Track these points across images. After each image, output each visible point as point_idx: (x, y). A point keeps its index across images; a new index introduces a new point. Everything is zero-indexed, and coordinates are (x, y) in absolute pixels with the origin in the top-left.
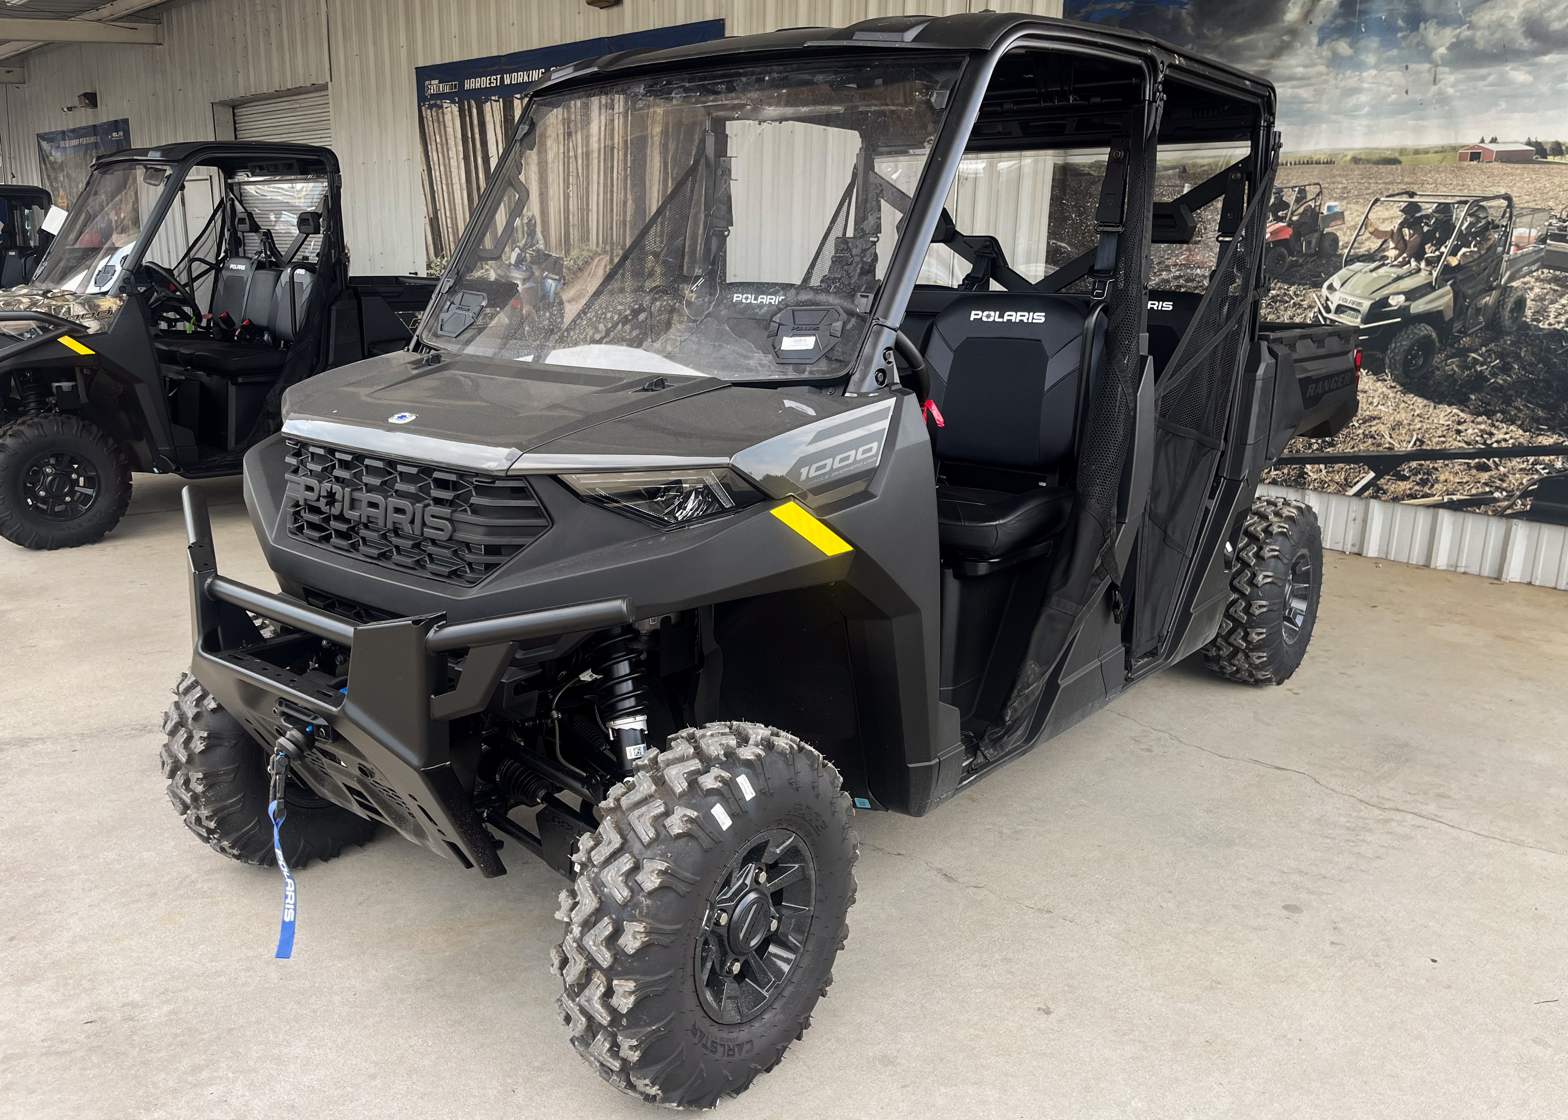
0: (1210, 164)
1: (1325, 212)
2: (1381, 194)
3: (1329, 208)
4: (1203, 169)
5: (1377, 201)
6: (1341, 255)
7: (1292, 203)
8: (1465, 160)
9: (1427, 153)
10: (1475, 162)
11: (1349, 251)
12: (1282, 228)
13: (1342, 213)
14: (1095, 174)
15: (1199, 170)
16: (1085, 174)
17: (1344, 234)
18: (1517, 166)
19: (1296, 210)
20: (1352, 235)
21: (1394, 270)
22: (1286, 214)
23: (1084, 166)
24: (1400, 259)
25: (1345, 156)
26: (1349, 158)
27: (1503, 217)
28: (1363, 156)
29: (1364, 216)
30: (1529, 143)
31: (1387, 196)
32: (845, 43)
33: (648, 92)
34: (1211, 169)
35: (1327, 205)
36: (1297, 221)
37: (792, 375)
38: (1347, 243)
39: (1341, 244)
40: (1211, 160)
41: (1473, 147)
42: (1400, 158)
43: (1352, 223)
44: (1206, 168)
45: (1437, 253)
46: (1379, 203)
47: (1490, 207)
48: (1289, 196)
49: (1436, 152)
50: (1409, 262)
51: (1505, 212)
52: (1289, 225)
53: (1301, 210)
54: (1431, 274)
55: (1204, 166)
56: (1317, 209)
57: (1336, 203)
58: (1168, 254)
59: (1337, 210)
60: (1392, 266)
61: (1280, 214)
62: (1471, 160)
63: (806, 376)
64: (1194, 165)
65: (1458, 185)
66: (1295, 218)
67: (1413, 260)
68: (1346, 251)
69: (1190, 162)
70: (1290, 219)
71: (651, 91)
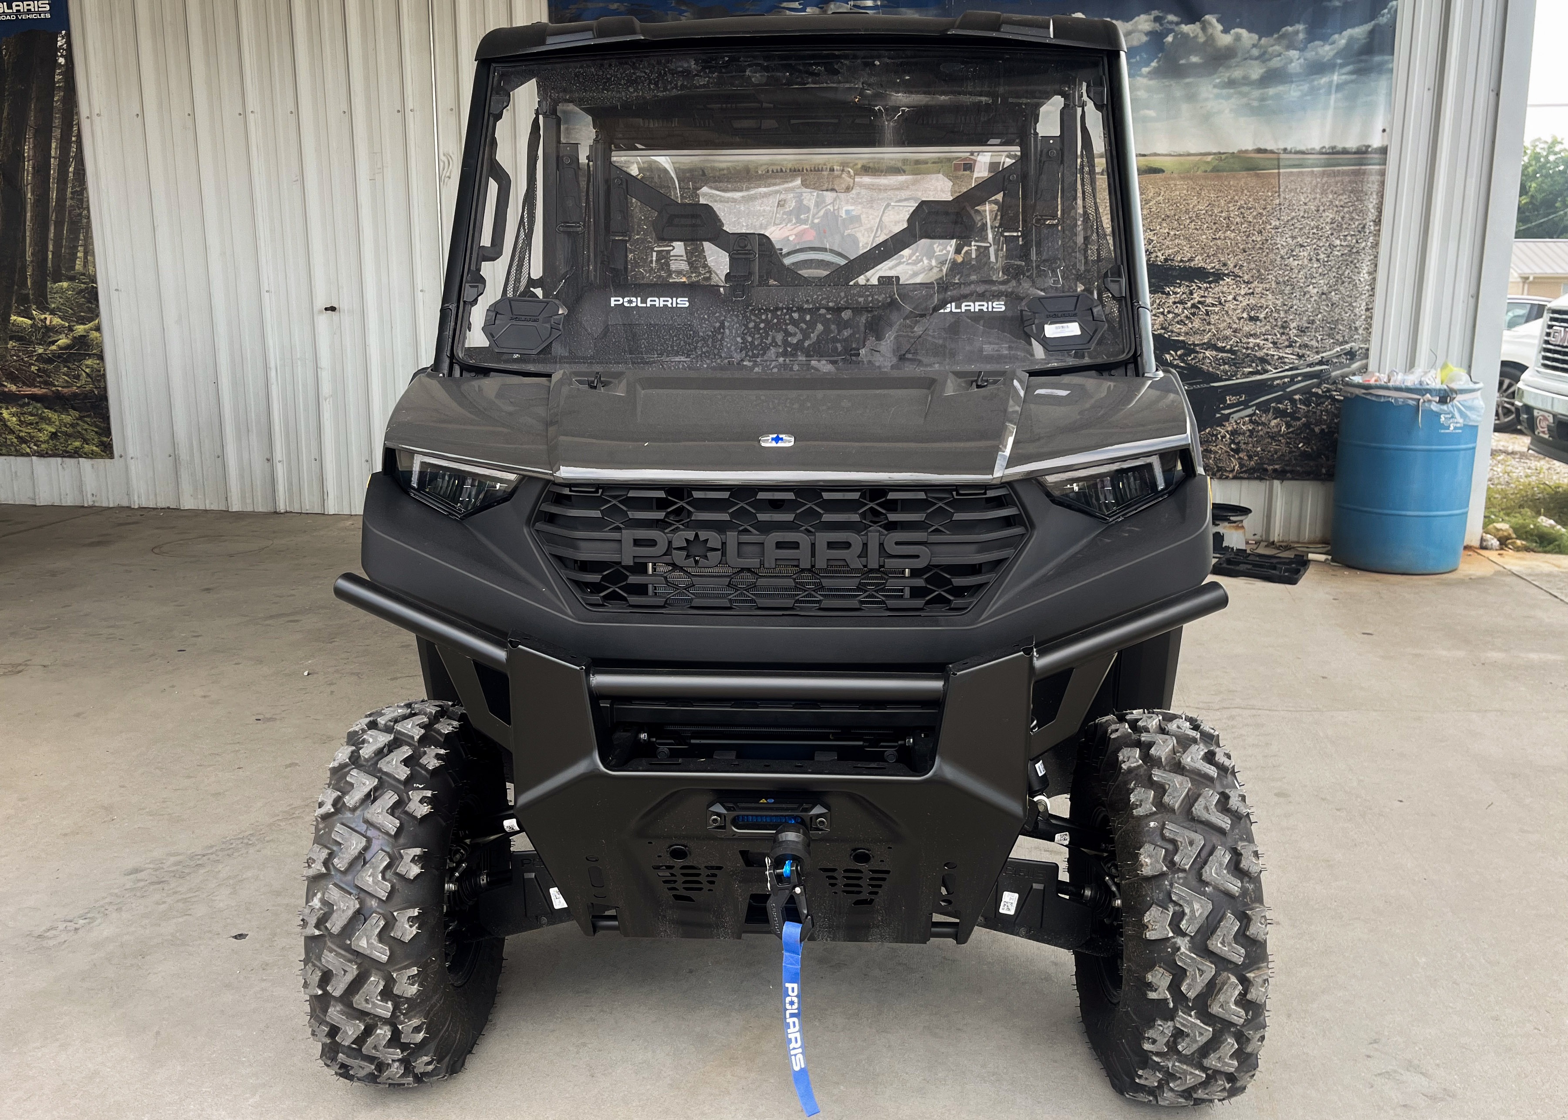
0: (728, 169)
1: (844, 216)
2: (891, 199)
3: (847, 212)
4: (722, 172)
5: (888, 205)
7: (812, 207)
8: (960, 170)
9: (927, 163)
10: (968, 172)
12: (805, 230)
13: (859, 216)
15: (717, 174)
17: (863, 235)
19: (817, 213)
20: (869, 237)
21: (909, 267)
22: (808, 217)
24: (914, 258)
25: (856, 164)
26: (859, 166)
28: (871, 165)
29: (878, 220)
31: (896, 202)
32: (994, 35)
33: (704, 68)
35: (844, 209)
36: (818, 223)
37: (1071, 362)
39: (861, 245)
40: (729, 164)
41: (965, 159)
42: (904, 167)
43: (869, 226)
44: (725, 172)
45: (944, 252)
46: (890, 208)
48: (809, 200)
49: (934, 163)
50: (922, 260)
52: (811, 228)
53: (822, 213)
54: (941, 270)
55: (723, 170)
56: (836, 212)
57: (853, 208)
58: (696, 256)
59: (854, 213)
60: (908, 264)
61: (802, 217)
62: (965, 170)
63: (1087, 361)
64: (713, 169)
66: (816, 221)
67: (924, 258)
69: (709, 165)
70: (812, 222)
71: (709, 68)
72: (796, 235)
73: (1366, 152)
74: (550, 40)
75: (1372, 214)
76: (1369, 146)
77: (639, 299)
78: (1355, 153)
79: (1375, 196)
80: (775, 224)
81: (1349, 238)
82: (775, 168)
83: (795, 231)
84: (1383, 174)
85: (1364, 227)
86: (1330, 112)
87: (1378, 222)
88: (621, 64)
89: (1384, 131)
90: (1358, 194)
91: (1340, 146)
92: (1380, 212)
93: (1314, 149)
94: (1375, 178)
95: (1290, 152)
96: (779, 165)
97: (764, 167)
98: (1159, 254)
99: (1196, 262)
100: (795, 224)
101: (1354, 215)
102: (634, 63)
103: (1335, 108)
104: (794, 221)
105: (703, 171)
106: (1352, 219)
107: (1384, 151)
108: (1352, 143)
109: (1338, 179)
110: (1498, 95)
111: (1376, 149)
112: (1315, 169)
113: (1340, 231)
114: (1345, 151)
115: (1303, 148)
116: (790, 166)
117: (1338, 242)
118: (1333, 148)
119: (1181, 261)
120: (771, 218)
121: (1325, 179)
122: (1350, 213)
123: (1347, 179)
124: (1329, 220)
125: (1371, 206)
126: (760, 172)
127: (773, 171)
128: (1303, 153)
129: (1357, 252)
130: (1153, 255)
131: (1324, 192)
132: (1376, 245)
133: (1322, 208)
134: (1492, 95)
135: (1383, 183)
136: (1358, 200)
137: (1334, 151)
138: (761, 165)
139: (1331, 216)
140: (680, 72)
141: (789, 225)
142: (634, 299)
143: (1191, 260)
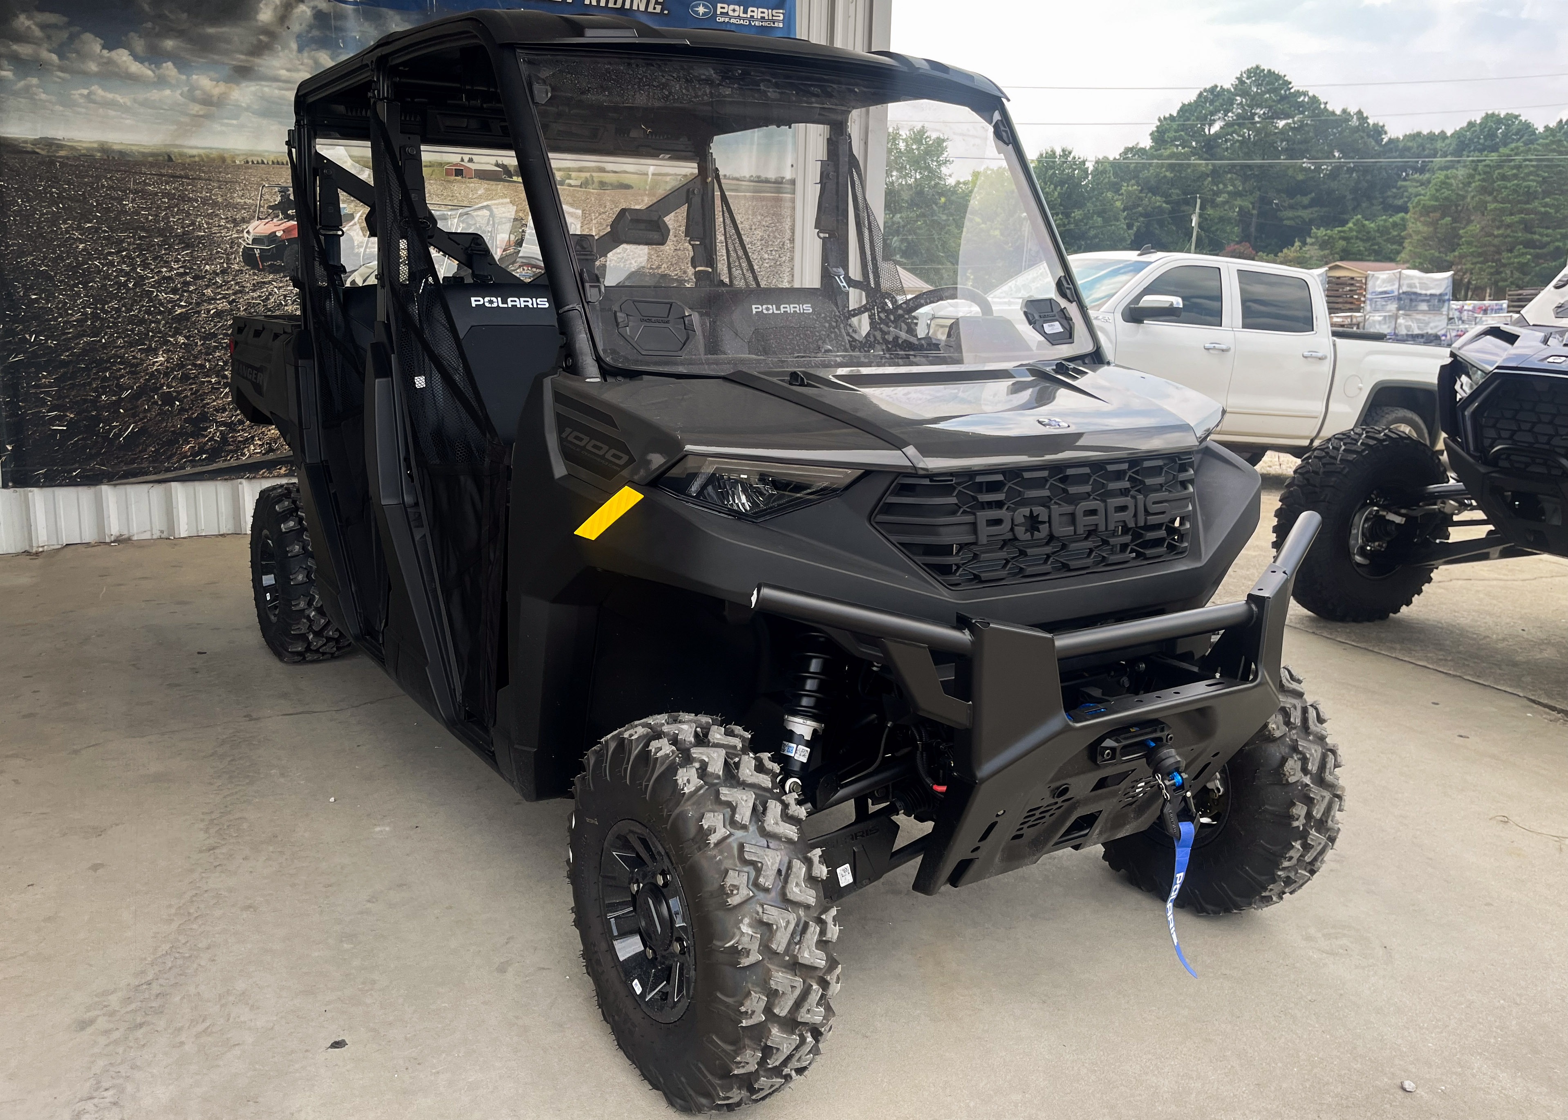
0: (200, 156)
4: (192, 159)
6: (358, 254)
8: (452, 175)
10: (459, 178)
11: (365, 251)
14: (43, 153)
15: (188, 160)
16: (28, 152)
18: (492, 183)
23: (25, 142)
27: (488, 224)
30: (497, 165)
34: (203, 160)
38: (362, 242)
40: (201, 152)
41: (456, 165)
44: (197, 159)
47: (477, 216)
51: (489, 219)
55: (194, 156)
58: (165, 249)
61: (290, 212)
62: (456, 175)
64: (181, 155)
65: (449, 196)
68: (362, 250)
69: (176, 150)
71: (728, 78)
72: (284, 231)
73: (781, 183)
74: (589, 32)
75: (788, 234)
76: (783, 178)
77: (499, 299)
78: (774, 183)
79: (789, 219)
80: (259, 219)
81: (774, 253)
82: (255, 159)
83: (283, 226)
84: (793, 201)
85: (783, 245)
86: (755, 147)
87: (792, 240)
88: (648, 64)
89: (792, 166)
90: (778, 217)
91: (764, 176)
92: (793, 233)
93: (745, 177)
94: (788, 204)
95: (729, 179)
96: (260, 156)
97: (242, 157)
98: (633, 262)
99: (663, 269)
100: (282, 219)
101: (776, 234)
102: (660, 66)
103: (758, 144)
104: (281, 216)
105: (169, 157)
106: (775, 237)
107: (793, 182)
108: (772, 175)
109: (764, 203)
110: (866, 143)
111: (787, 180)
112: (747, 194)
113: (767, 247)
114: (767, 181)
115: (737, 175)
116: (272, 158)
117: (766, 256)
118: (759, 177)
119: (651, 268)
120: (255, 212)
121: (754, 203)
122: (773, 232)
123: (769, 204)
124: (759, 237)
125: (787, 227)
126: (238, 162)
127: (253, 162)
128: (738, 179)
129: (780, 265)
130: (628, 262)
131: (754, 214)
132: (792, 259)
133: (753, 227)
134: (862, 143)
135: (794, 208)
136: (778, 222)
137: (759, 180)
138: (238, 155)
139: (761, 234)
140: (703, 80)
141: (275, 220)
142: (494, 299)
143: (659, 267)
